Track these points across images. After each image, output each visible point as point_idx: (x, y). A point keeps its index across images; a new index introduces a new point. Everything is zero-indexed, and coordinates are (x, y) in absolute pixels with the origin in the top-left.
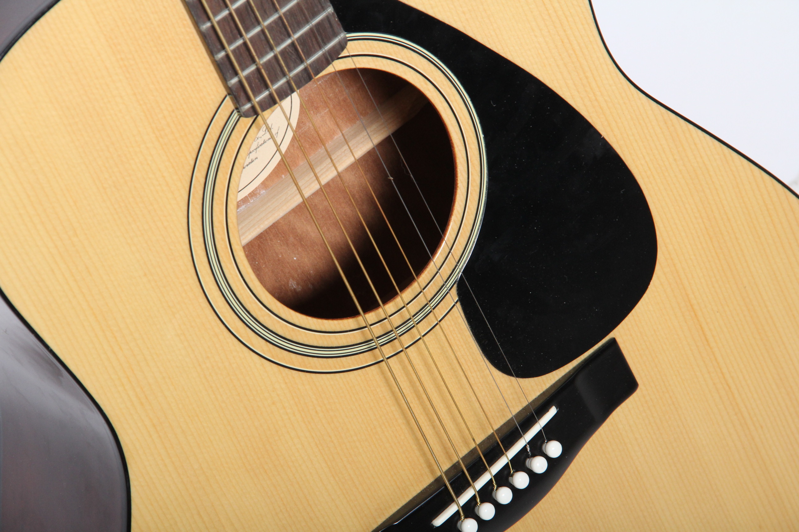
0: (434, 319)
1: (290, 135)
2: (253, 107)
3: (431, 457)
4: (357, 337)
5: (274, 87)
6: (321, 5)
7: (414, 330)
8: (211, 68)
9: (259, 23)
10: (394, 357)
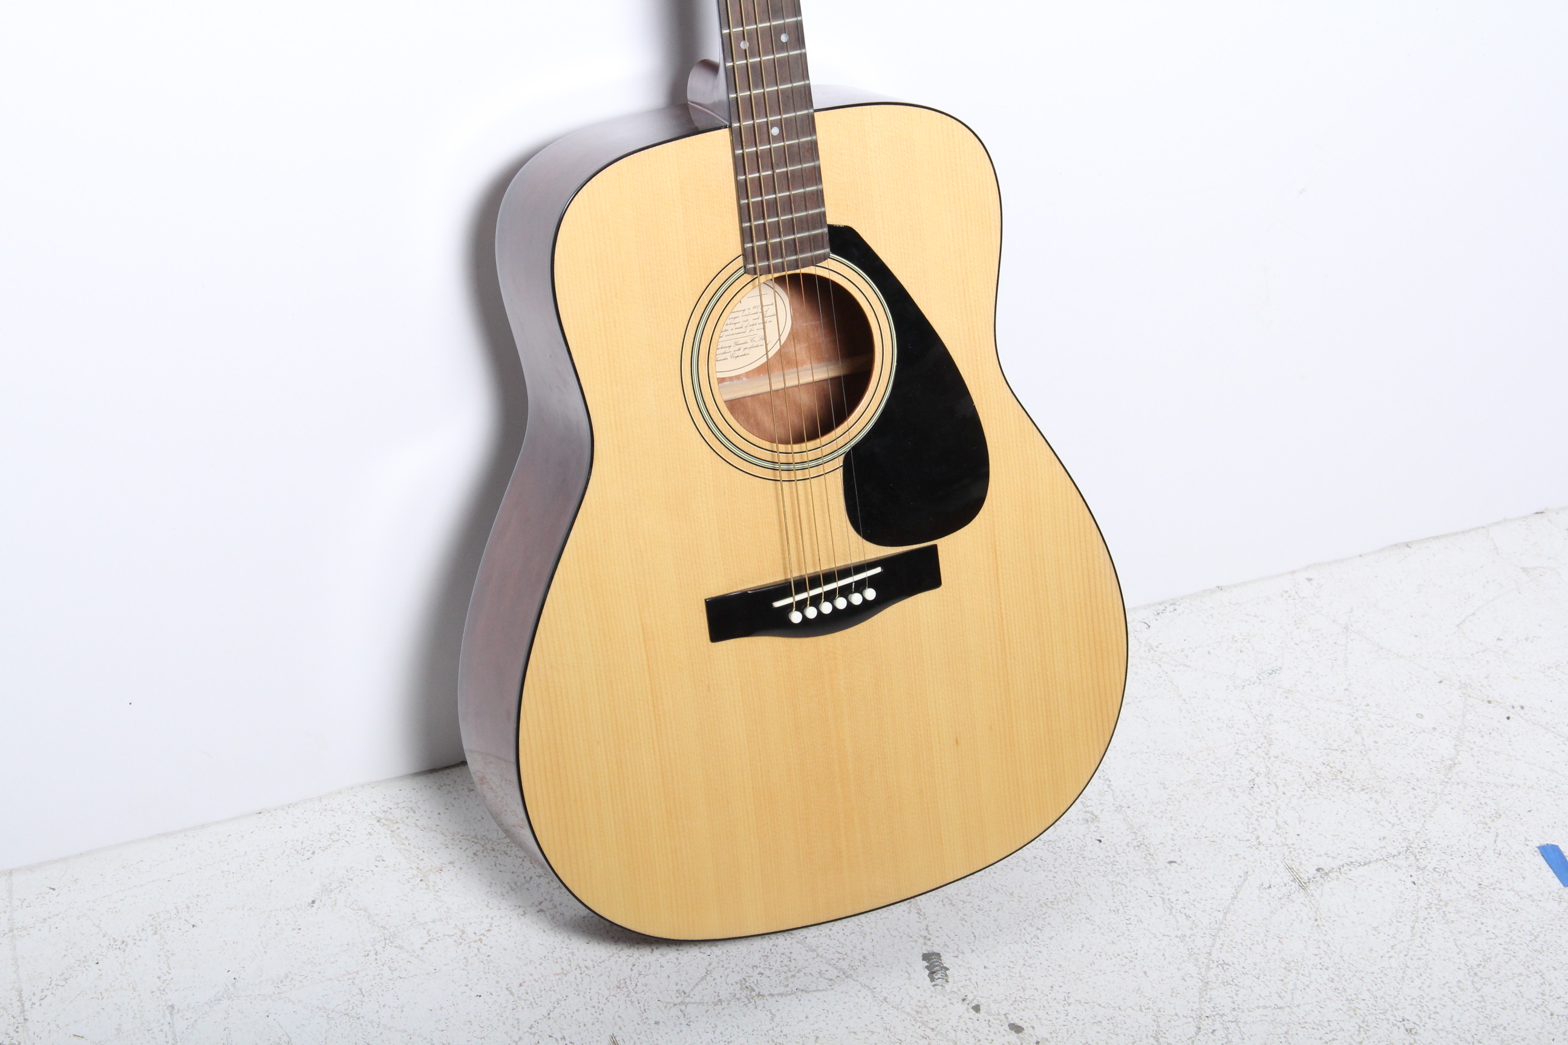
0: (822, 469)
1: (777, 347)
2: (755, 268)
3: (787, 562)
4: (767, 456)
5: (773, 262)
6: (821, 224)
7: (807, 471)
8: (738, 233)
9: (778, 216)
10: (787, 482)
